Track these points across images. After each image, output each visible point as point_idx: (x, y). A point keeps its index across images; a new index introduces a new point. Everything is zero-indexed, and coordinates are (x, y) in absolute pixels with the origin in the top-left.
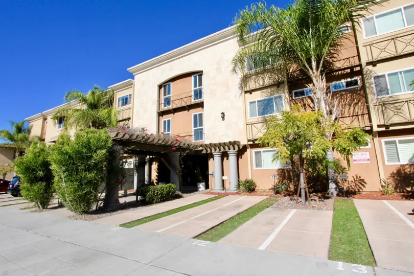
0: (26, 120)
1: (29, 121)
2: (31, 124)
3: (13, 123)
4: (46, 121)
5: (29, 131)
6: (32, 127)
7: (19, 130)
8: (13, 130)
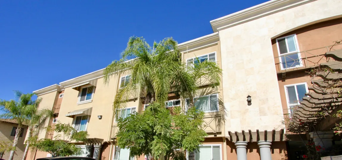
0: (34, 93)
1: (37, 94)
2: (39, 98)
3: (19, 95)
4: (60, 94)
5: (37, 105)
6: (40, 100)
7: (26, 102)
8: (19, 102)
